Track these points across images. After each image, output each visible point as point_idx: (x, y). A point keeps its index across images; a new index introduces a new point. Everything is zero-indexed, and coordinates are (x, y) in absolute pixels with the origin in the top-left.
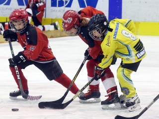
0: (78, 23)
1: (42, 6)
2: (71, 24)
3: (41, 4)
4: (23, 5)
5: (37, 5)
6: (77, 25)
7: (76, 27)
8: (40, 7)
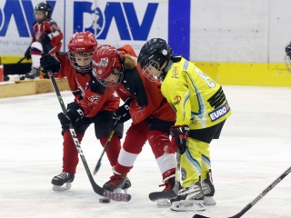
0: (119, 65)
1: (58, 37)
2: (107, 68)
3: (56, 34)
4: (28, 36)
5: (50, 35)
6: (118, 68)
7: (116, 71)
8: (54, 38)
